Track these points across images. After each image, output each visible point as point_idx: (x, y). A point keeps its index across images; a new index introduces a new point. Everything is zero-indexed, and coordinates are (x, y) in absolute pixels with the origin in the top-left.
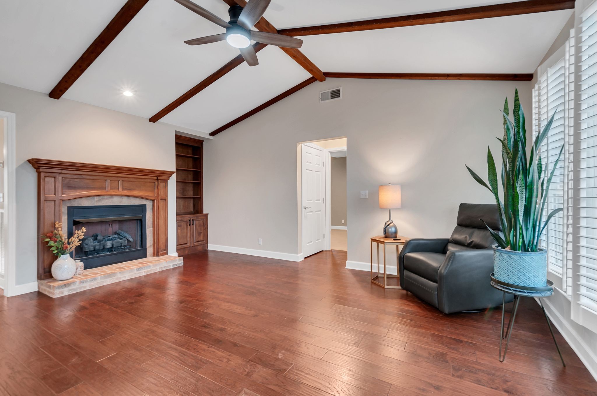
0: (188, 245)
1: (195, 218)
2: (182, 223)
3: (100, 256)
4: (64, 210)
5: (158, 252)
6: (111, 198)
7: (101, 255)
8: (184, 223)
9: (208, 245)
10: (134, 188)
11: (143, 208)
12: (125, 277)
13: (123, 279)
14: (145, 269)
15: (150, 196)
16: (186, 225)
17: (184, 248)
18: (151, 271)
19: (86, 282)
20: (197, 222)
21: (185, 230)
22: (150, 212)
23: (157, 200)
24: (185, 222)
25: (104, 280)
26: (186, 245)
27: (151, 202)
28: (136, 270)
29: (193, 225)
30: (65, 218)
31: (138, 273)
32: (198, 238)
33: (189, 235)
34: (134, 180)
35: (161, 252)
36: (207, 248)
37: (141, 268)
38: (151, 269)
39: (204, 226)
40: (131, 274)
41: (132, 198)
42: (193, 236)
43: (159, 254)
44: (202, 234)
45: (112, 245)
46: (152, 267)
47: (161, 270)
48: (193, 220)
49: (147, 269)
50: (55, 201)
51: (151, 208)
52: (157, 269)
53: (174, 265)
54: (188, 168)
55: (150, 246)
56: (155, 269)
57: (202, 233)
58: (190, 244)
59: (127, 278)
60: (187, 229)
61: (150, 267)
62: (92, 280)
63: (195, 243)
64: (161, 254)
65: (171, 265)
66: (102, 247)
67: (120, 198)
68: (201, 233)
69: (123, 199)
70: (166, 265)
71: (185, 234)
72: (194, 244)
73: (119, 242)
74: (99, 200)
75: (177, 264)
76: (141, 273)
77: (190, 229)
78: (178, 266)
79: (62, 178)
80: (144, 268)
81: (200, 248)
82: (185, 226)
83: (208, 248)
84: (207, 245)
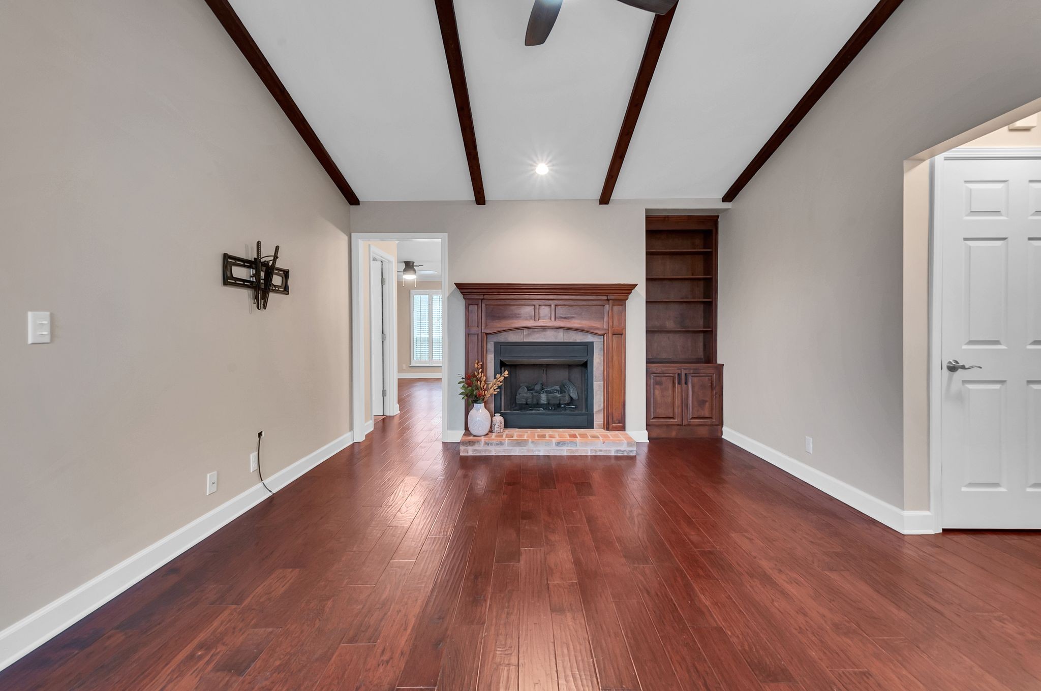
0: (676, 420)
1: (692, 371)
2: (665, 378)
3: (532, 413)
4: (491, 346)
5: (608, 423)
6: (542, 331)
7: (534, 412)
8: (667, 378)
9: (723, 428)
10: (572, 316)
11: (588, 347)
12: (539, 451)
13: (536, 453)
14: (567, 446)
15: (597, 329)
16: (672, 382)
17: (668, 426)
18: (577, 451)
19: (491, 444)
20: (696, 379)
21: (670, 392)
22: (599, 355)
23: (607, 334)
24: (671, 376)
25: (511, 448)
26: (672, 420)
27: (600, 339)
28: (554, 445)
29: (686, 383)
30: (491, 359)
31: (558, 450)
32: (698, 411)
33: (678, 402)
34: (571, 303)
35: (614, 425)
36: (719, 434)
37: (562, 443)
38: (577, 448)
39: (712, 388)
40: (547, 448)
41: (571, 331)
42: (687, 405)
43: (610, 427)
44: (707, 404)
45: (548, 400)
46: (580, 446)
47: (593, 454)
48: (686, 374)
49: (571, 447)
50: (478, 334)
51: (601, 348)
52: (587, 450)
53: (617, 451)
54: (693, 275)
55: (599, 411)
56: (584, 450)
57: (706, 401)
58: (680, 420)
59: (541, 454)
60: (674, 391)
61: (576, 444)
62: (497, 444)
63: (692, 420)
64: (613, 427)
65: (611, 449)
66: (535, 402)
67: (555, 331)
68: (704, 402)
69: (559, 332)
70: (604, 448)
71: (669, 400)
72: (689, 420)
73: (556, 397)
74: (529, 335)
75: (625, 451)
76: (562, 450)
77: (680, 390)
78: (626, 454)
79: (486, 305)
80: (568, 444)
81: (703, 432)
82: (670, 385)
83: (722, 435)
84: (720, 427)
